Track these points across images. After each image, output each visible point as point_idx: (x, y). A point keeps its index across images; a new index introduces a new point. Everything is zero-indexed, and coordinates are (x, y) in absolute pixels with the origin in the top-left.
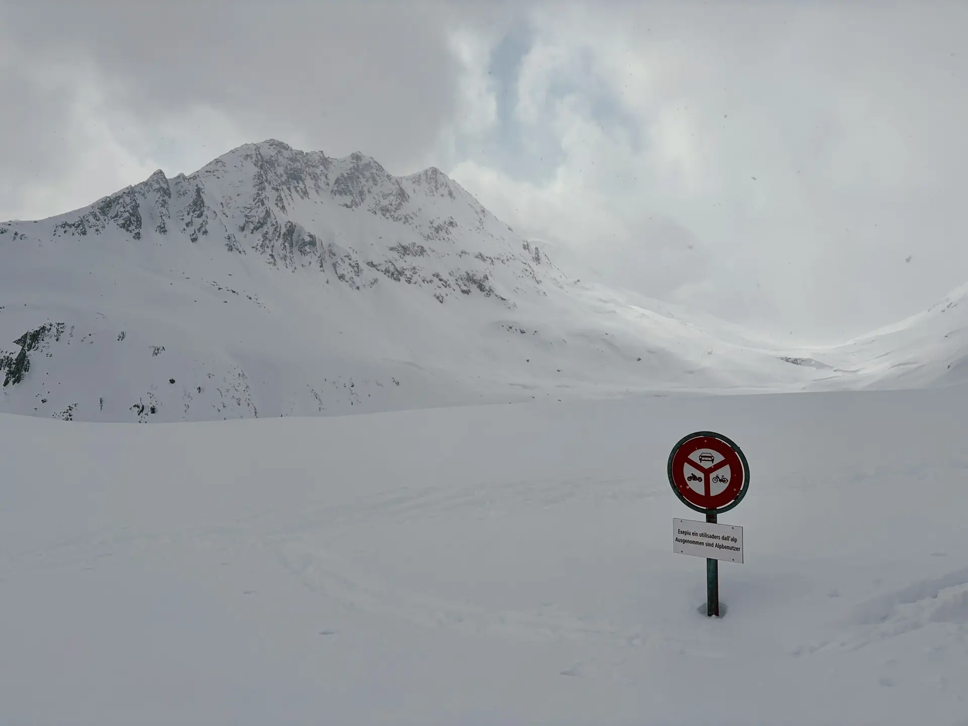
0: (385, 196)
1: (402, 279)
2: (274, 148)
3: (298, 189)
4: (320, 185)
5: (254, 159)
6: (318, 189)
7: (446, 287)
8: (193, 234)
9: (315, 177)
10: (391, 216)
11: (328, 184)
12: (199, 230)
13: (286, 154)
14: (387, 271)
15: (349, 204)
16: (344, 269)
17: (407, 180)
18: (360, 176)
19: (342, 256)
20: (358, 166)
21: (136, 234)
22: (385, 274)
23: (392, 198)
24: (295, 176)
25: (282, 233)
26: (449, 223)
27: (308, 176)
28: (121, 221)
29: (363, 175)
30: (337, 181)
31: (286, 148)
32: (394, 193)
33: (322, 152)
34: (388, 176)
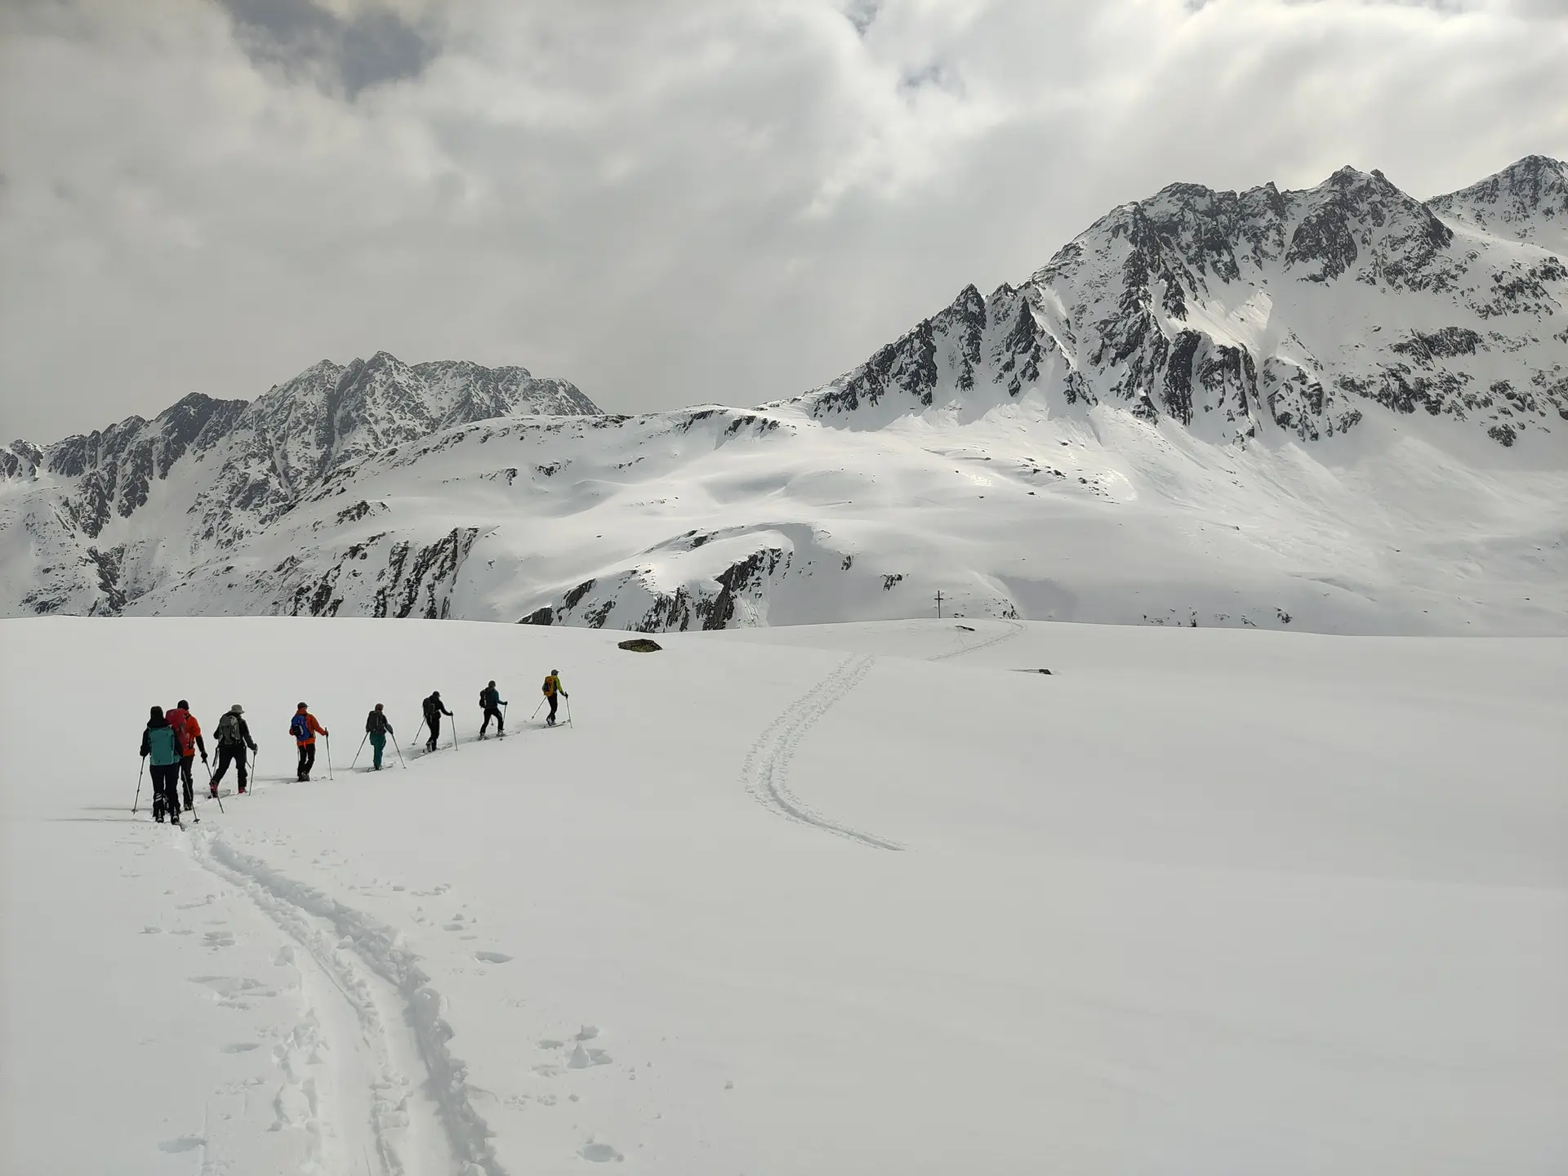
0: (1396, 243)
1: (1419, 406)
2: (1178, 199)
3: (1219, 265)
4: (1265, 248)
5: (1131, 229)
6: (1259, 256)
7: (1522, 410)
8: (1013, 383)
9: (1256, 236)
10: (1406, 282)
11: (1281, 244)
12: (1024, 373)
13: (1202, 204)
14: (1384, 396)
15: (1318, 272)
16: (1292, 402)
17: (1465, 196)
18: (1349, 214)
19: (1289, 376)
20: (1344, 195)
21: (926, 396)
22: (1379, 401)
23: (1410, 244)
24: (1216, 242)
25: (1170, 354)
26: (1542, 272)
27: (1241, 234)
28: (905, 379)
29: (1354, 211)
30: (1298, 235)
31: (1200, 191)
32: (1417, 233)
33: (1272, 184)
34: (1405, 202)
